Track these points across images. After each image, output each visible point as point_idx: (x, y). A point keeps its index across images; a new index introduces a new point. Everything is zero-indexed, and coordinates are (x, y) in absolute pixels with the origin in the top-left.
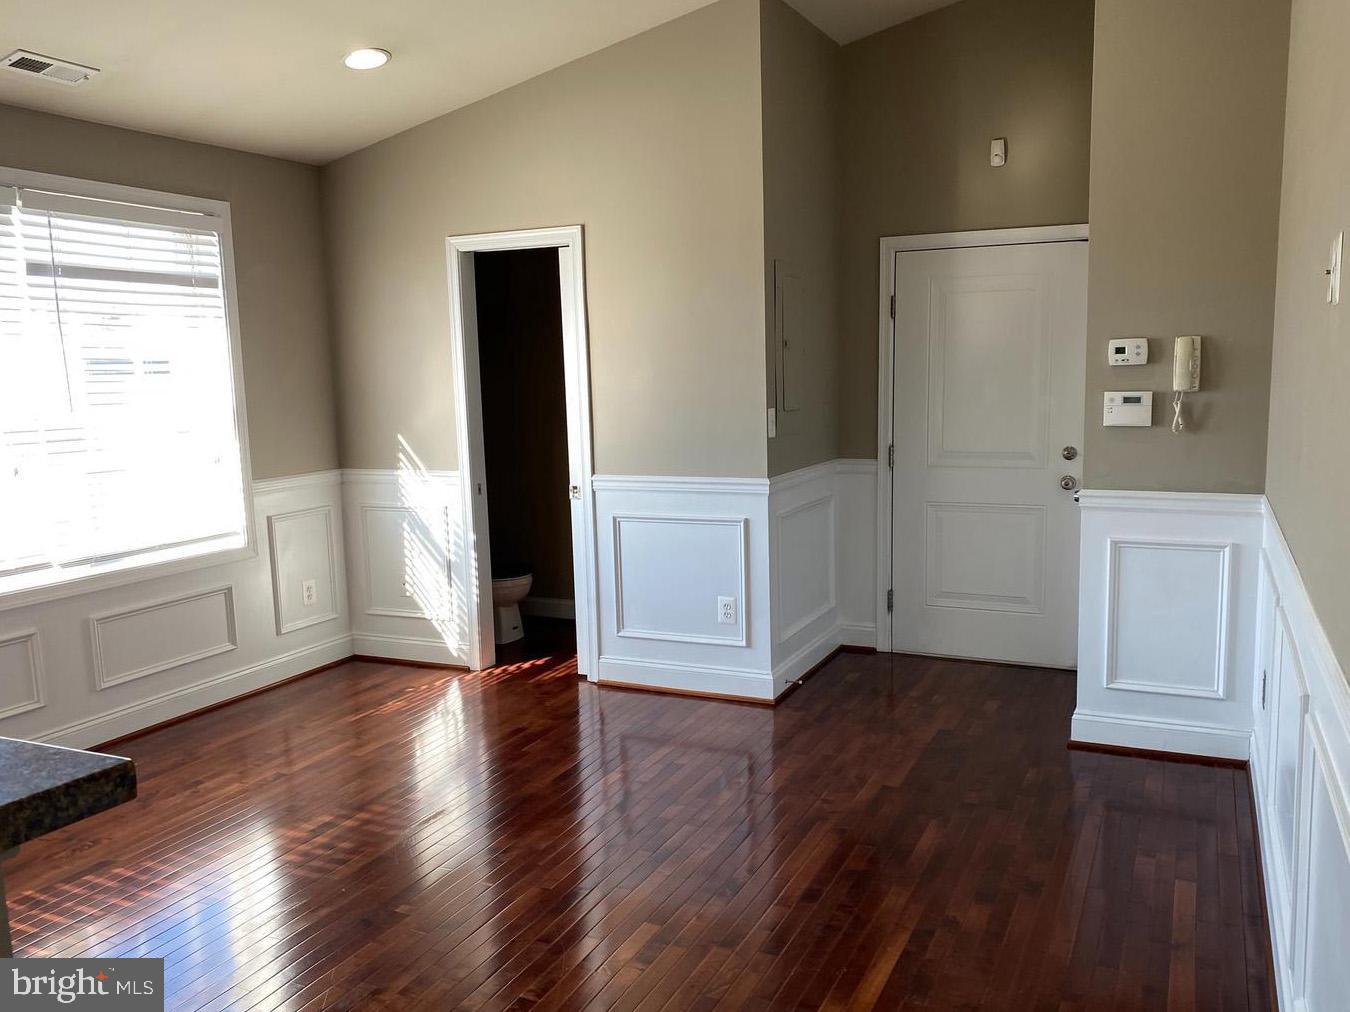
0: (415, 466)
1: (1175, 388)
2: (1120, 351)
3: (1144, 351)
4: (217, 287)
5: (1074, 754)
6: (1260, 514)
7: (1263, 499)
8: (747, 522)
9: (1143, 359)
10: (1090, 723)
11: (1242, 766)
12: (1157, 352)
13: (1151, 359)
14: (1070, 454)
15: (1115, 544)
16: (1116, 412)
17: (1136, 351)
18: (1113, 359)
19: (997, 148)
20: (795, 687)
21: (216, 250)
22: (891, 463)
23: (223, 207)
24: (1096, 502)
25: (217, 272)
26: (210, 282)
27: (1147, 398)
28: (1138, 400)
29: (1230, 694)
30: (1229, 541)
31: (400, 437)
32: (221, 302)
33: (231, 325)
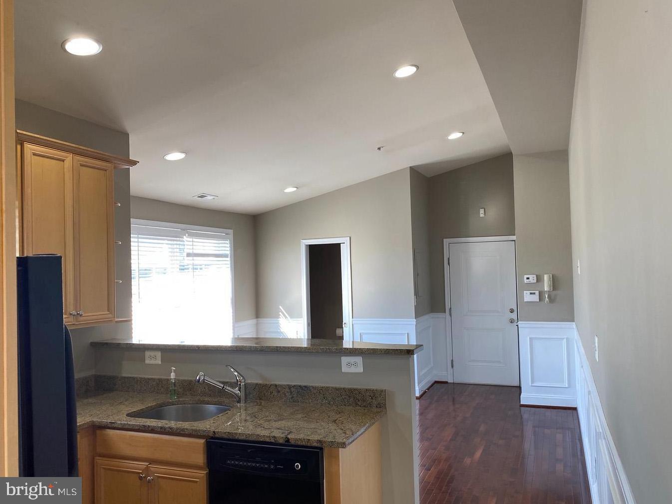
0: (286, 317)
1: (546, 290)
2: (528, 278)
3: (535, 278)
4: (228, 257)
5: (522, 408)
6: (573, 328)
7: (574, 323)
8: (408, 334)
9: (535, 281)
10: (526, 398)
11: (575, 409)
12: (539, 279)
13: (538, 281)
14: (512, 311)
15: (530, 338)
16: (528, 297)
17: (533, 279)
18: (526, 281)
19: (482, 211)
20: (425, 392)
21: (228, 245)
22: (450, 315)
23: (231, 231)
24: (523, 325)
25: (228, 252)
26: (226, 256)
27: (537, 293)
28: (534, 293)
29: (570, 386)
30: (566, 337)
31: (280, 307)
32: (229, 262)
33: (231, 270)
